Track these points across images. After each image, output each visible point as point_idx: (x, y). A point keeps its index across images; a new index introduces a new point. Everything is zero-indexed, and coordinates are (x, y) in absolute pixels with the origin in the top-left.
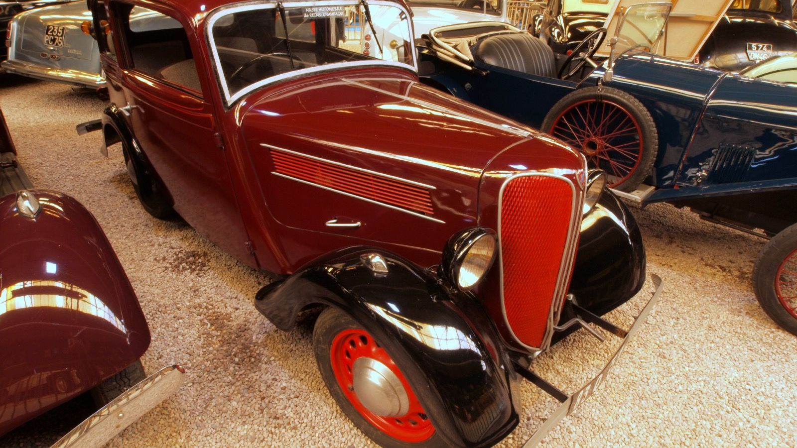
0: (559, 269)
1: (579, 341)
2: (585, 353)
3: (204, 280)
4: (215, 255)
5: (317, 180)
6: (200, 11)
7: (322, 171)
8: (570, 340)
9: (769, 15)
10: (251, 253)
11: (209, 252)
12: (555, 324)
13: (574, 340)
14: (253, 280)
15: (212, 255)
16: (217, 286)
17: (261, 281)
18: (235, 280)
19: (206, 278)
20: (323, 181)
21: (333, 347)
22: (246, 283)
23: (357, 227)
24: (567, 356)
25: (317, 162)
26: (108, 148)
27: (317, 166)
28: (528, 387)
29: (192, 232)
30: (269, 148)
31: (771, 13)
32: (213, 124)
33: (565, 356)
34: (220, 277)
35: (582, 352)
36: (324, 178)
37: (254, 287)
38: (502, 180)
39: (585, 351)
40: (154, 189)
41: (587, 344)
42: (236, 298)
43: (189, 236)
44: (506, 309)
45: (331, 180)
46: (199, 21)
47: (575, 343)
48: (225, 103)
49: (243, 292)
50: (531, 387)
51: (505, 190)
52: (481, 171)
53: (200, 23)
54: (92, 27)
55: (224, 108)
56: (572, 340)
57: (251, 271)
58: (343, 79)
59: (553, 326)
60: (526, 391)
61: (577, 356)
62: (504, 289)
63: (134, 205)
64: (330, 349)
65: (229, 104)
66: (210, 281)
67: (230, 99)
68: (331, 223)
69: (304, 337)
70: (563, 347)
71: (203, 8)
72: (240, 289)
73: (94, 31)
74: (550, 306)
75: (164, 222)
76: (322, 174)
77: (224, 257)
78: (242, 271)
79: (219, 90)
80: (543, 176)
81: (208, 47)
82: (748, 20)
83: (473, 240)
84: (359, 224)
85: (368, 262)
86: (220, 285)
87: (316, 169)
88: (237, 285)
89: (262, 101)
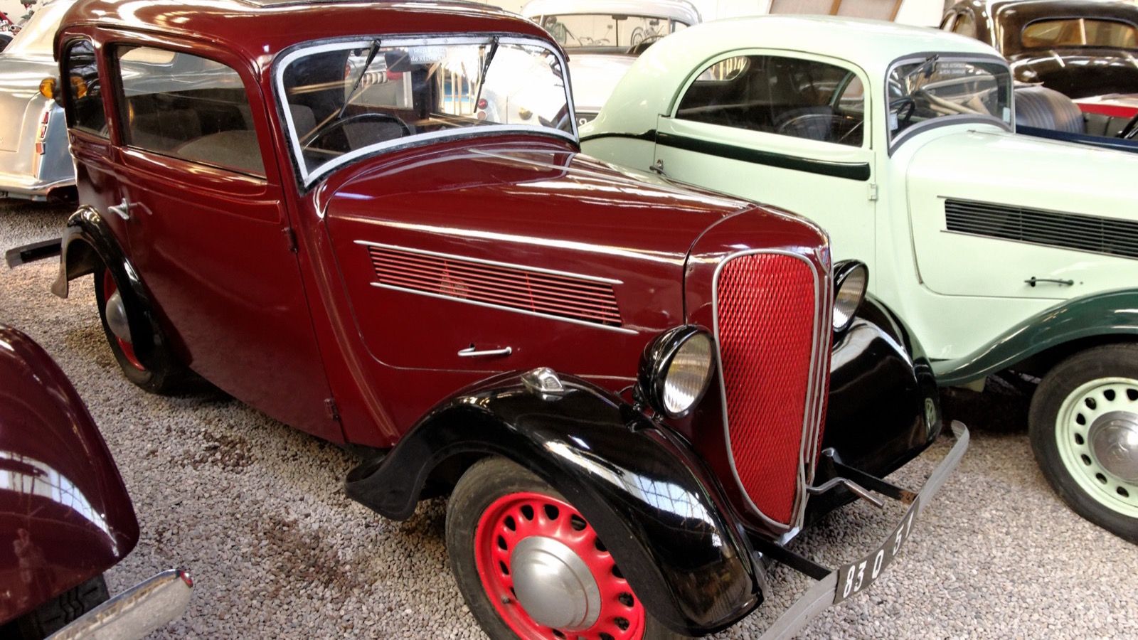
0: (806, 393)
1: (853, 535)
2: (862, 550)
3: (246, 478)
4: (259, 443)
5: (443, 288)
6: (263, 53)
7: (450, 274)
8: (838, 534)
9: (1123, 53)
10: (334, 417)
11: (247, 438)
12: (808, 483)
13: (845, 534)
14: (326, 474)
15: (253, 442)
16: (268, 485)
17: (340, 476)
18: (296, 475)
19: (248, 475)
20: (452, 290)
21: (479, 531)
22: (315, 478)
23: (506, 354)
24: (835, 556)
25: (443, 262)
26: (71, 282)
27: (444, 267)
28: (777, 600)
29: (216, 411)
30: (369, 246)
31: (1129, 50)
32: (281, 215)
33: (832, 556)
34: (272, 472)
35: (858, 550)
36: (454, 285)
37: (328, 484)
38: (714, 266)
39: (862, 547)
40: (157, 340)
41: (865, 538)
42: (302, 500)
43: (211, 416)
44: (735, 455)
45: (465, 287)
46: (264, 65)
47: (847, 537)
48: (301, 182)
49: (312, 492)
50: (782, 600)
51: (720, 277)
52: (685, 256)
53: (264, 68)
54: (58, 87)
55: (298, 191)
56: (842, 534)
57: (321, 462)
58: (471, 150)
59: (805, 487)
60: (775, 607)
61: (851, 555)
62: (730, 426)
63: (109, 375)
64: (474, 535)
65: (307, 185)
66: (254, 478)
67: (308, 177)
68: (466, 353)
69: (418, 550)
70: (828, 545)
71: (266, 48)
72: (306, 488)
73: (61, 94)
74: (799, 453)
75: (166, 398)
76: (452, 279)
77: (273, 444)
78: (307, 462)
79: (292, 164)
80: (771, 254)
81: (276, 102)
82: (1097, 62)
83: (679, 340)
84: (509, 349)
85: (535, 380)
86: (272, 483)
87: (441, 272)
88: (300, 483)
89: (354, 179)
